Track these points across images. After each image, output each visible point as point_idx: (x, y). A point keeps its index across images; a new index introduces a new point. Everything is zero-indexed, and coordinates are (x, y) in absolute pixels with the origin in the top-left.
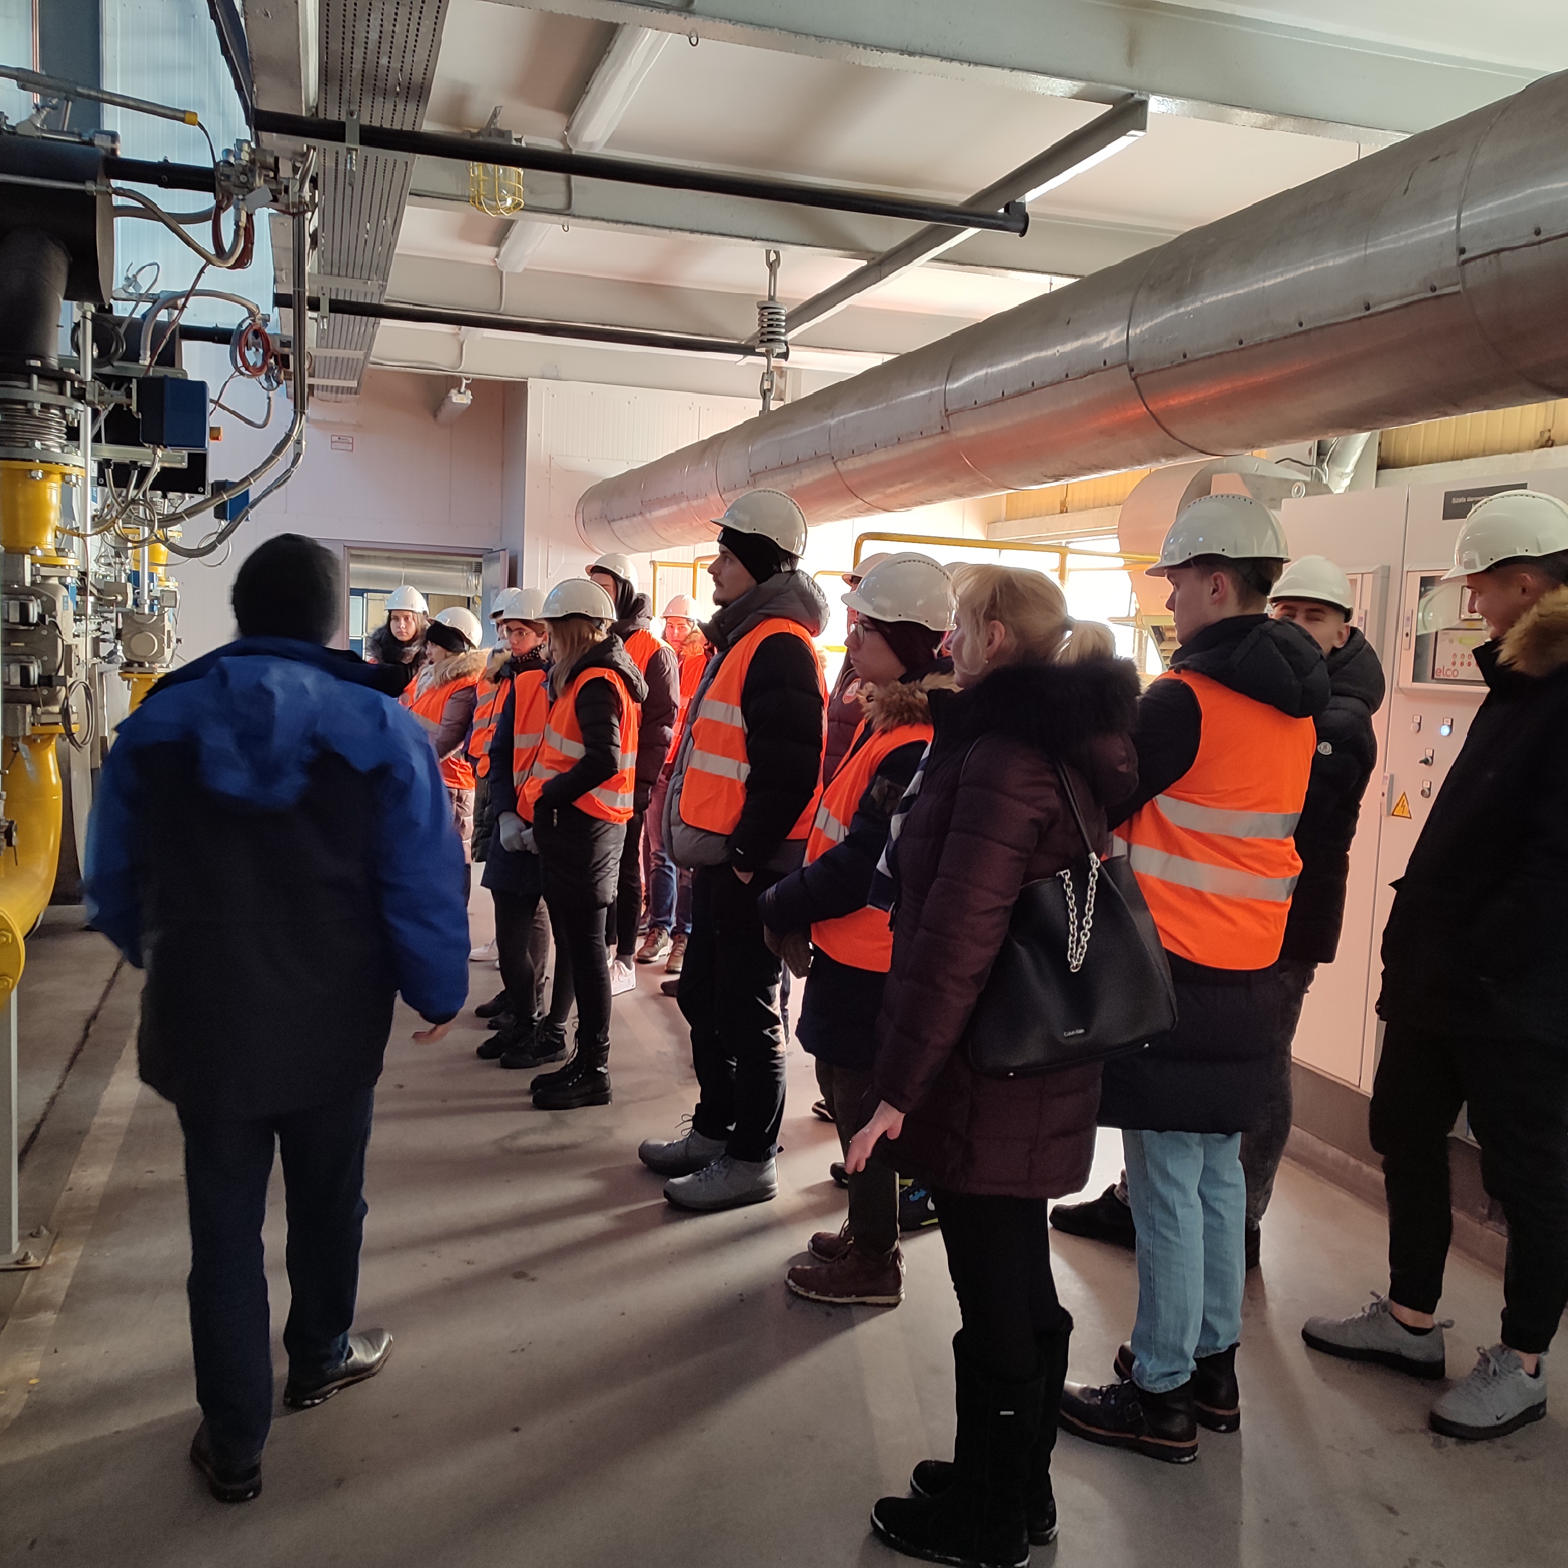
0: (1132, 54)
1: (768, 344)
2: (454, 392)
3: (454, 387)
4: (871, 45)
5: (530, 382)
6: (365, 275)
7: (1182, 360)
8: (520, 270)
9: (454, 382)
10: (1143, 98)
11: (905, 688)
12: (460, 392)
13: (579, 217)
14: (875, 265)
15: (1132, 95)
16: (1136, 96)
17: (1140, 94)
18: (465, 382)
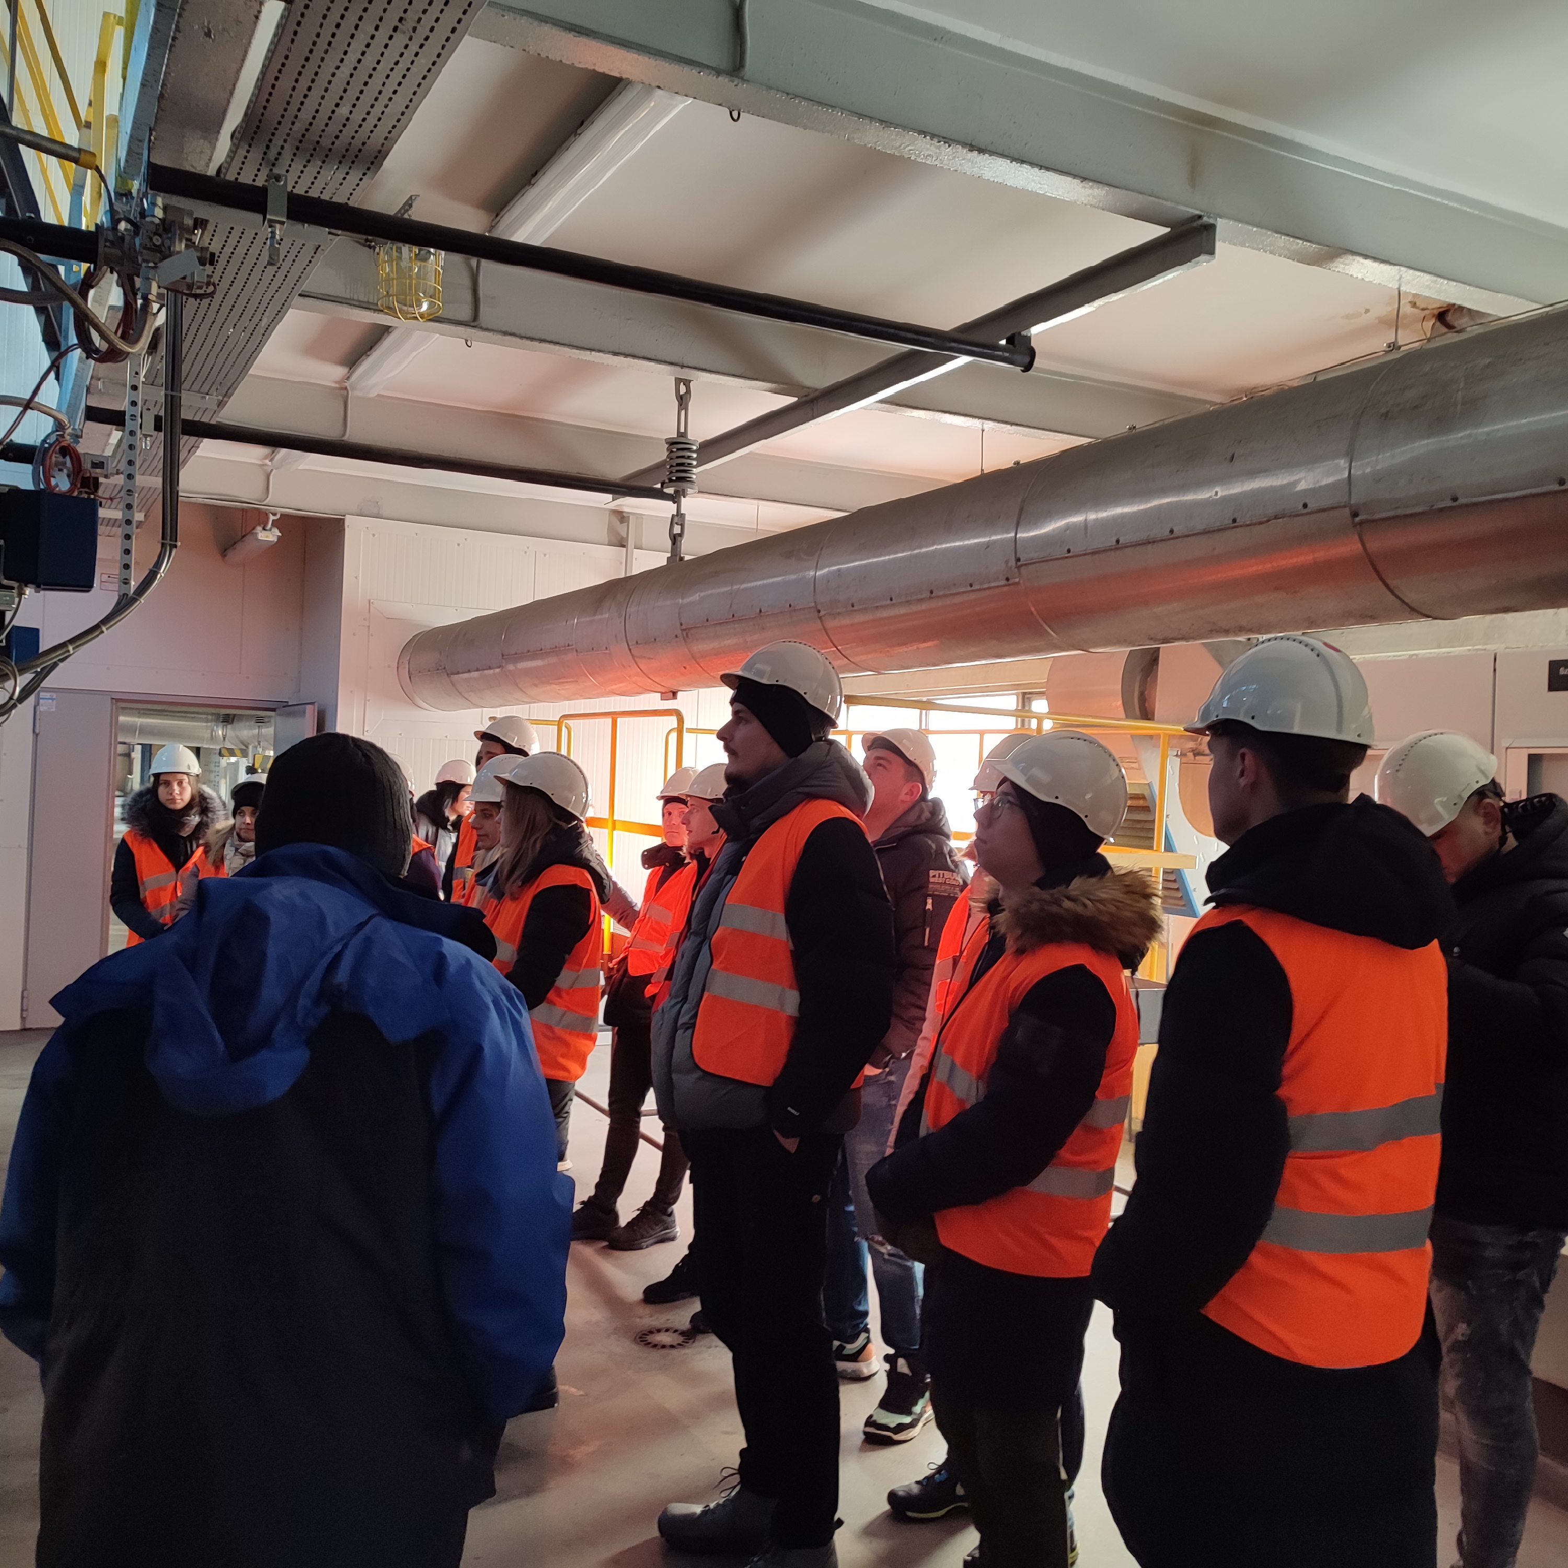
0: (1194, 174)
1: (680, 484)
2: (259, 528)
3: (259, 524)
4: (939, 136)
5: (349, 520)
6: (205, 388)
7: (1449, 503)
8: (373, 394)
9: (258, 517)
10: (1211, 221)
11: (1045, 895)
12: (264, 529)
13: (487, 330)
14: (806, 402)
15: (1200, 217)
16: (1205, 219)
17: (1209, 217)
18: (272, 518)
